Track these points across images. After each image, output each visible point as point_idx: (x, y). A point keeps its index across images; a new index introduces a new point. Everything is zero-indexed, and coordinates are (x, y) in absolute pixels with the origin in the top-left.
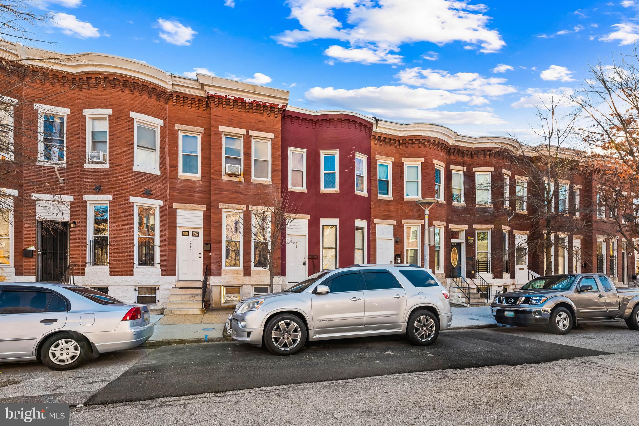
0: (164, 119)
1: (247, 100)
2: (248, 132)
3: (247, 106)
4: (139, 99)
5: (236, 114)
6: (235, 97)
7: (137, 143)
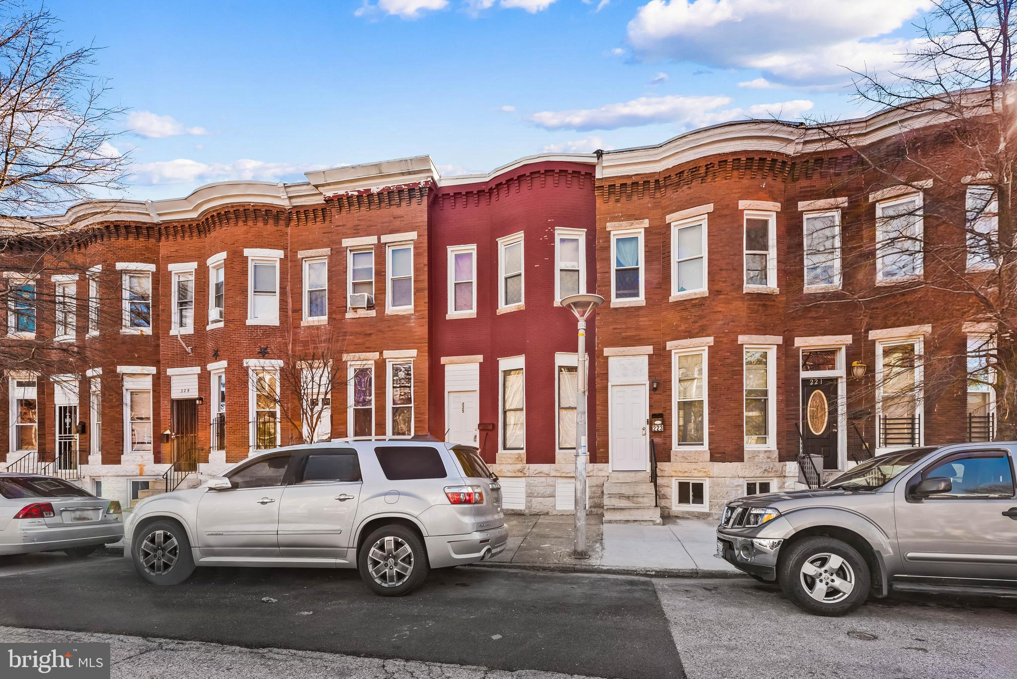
0: (285, 248)
1: (375, 190)
2: (379, 239)
3: (376, 199)
4: (253, 230)
5: (363, 216)
6: (358, 191)
7: (255, 288)
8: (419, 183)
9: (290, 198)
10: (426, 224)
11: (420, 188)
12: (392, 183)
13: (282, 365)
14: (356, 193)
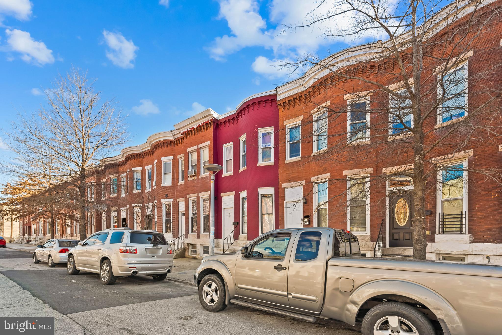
0: (173, 155)
1: (195, 127)
2: (198, 147)
4: (164, 150)
5: (193, 138)
7: (165, 172)
9: (174, 136)
10: (212, 137)
11: (209, 122)
12: (200, 122)
13: (173, 201)
14: (190, 130)
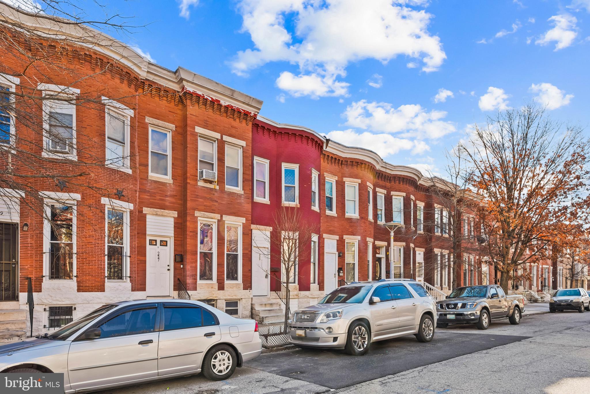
1: (223, 103)
2: (222, 137)
3: (223, 110)
5: (211, 116)
6: (212, 98)
8: (251, 113)
9: (148, 72)
10: (251, 139)
11: (251, 116)
13: (132, 208)
14: (210, 99)
